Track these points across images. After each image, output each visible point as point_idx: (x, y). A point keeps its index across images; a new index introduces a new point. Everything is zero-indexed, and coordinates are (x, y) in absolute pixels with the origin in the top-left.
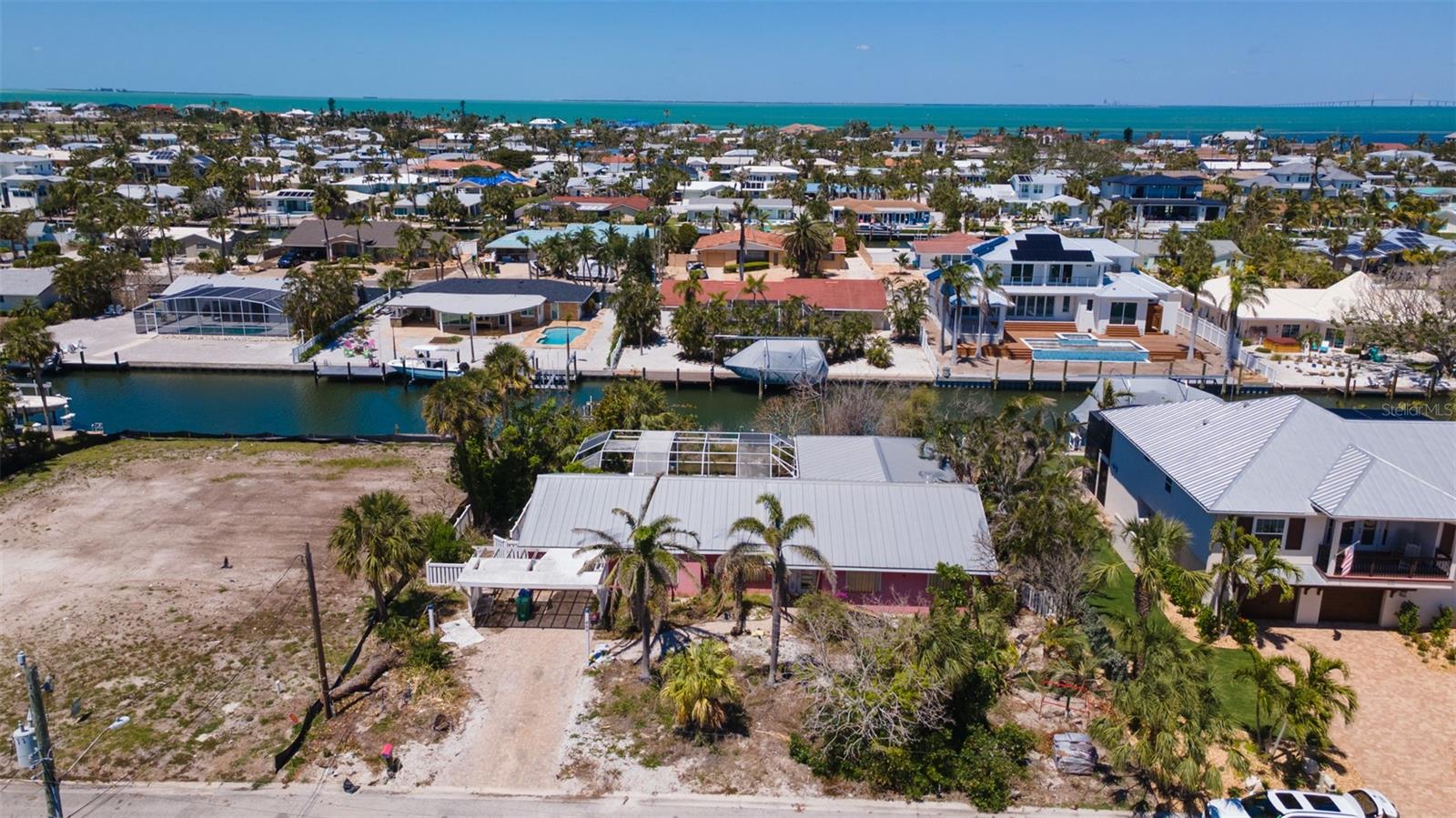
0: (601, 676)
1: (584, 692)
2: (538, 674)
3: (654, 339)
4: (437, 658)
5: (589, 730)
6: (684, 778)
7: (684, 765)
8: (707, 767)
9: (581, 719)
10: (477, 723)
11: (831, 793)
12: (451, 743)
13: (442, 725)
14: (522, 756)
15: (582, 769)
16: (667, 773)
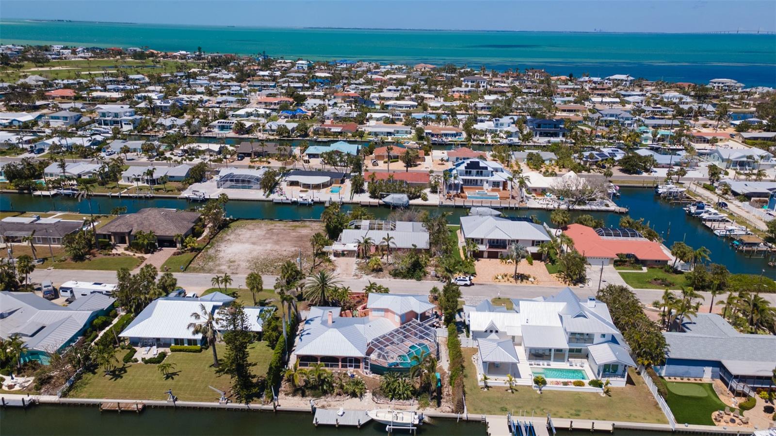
0: (358, 264)
1: (356, 266)
2: (347, 264)
3: (362, 191)
4: (330, 261)
5: (357, 271)
6: (372, 277)
7: (372, 275)
8: (376, 275)
9: (355, 269)
10: (339, 270)
13: (333, 270)
14: (347, 274)
15: (357, 275)
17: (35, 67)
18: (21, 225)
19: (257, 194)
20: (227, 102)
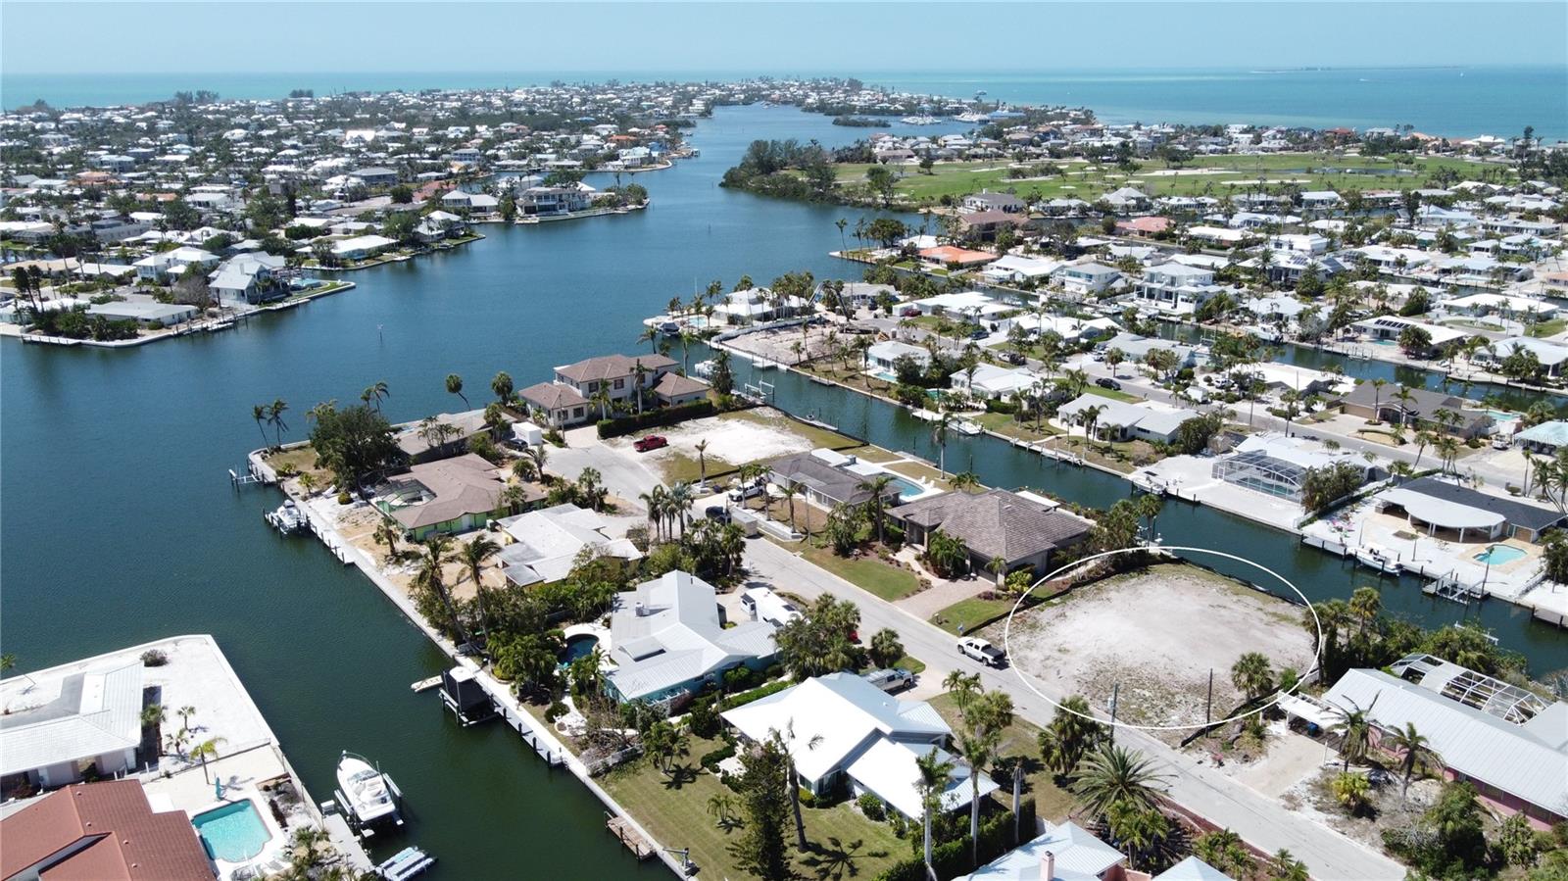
0: (1326, 771)
1: (1314, 774)
2: (1299, 759)
4: (1259, 734)
5: (1304, 788)
6: (1328, 821)
7: (1331, 817)
8: (1341, 822)
9: (1304, 782)
10: (1261, 765)
11: (1385, 854)
12: (1246, 767)
13: (1246, 758)
14: (1270, 784)
15: (1290, 798)
16: (1322, 816)
17: (1164, 169)
18: (820, 467)
19: (1285, 513)
20: (1467, 271)
